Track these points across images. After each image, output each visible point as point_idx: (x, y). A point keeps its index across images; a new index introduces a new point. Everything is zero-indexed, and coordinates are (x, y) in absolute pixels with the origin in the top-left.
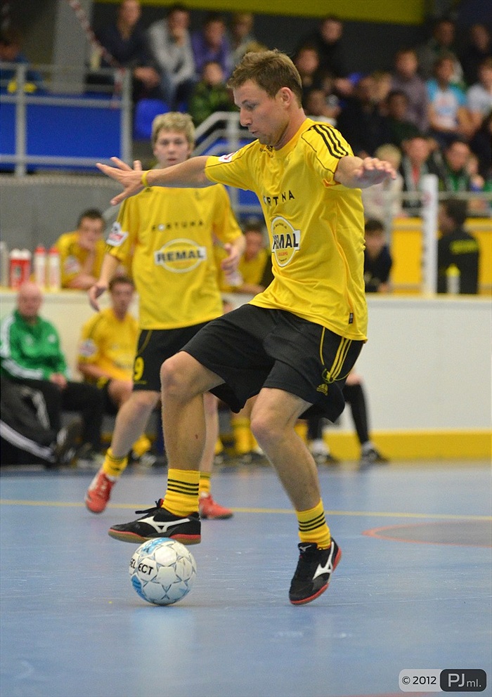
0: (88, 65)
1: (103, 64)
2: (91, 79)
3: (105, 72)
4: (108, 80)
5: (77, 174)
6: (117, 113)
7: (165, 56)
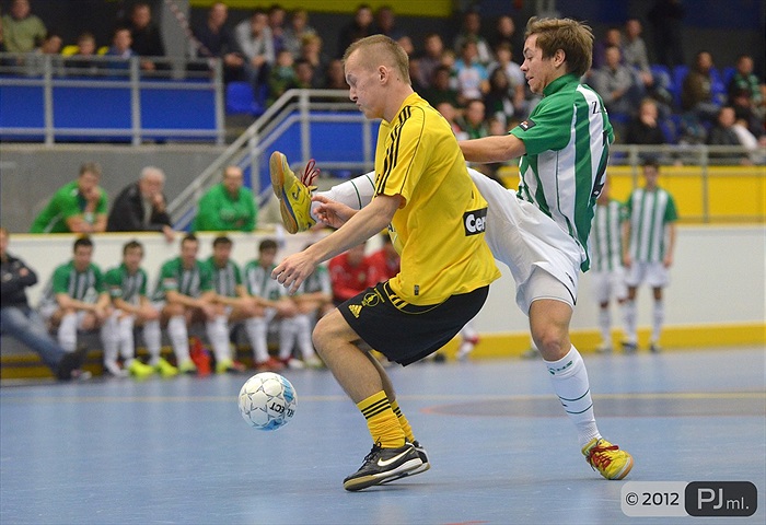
0: (188, 56)
1: (200, 55)
2: (191, 67)
3: (202, 61)
4: (205, 68)
5: (181, 143)
6: (211, 93)
7: (249, 48)
